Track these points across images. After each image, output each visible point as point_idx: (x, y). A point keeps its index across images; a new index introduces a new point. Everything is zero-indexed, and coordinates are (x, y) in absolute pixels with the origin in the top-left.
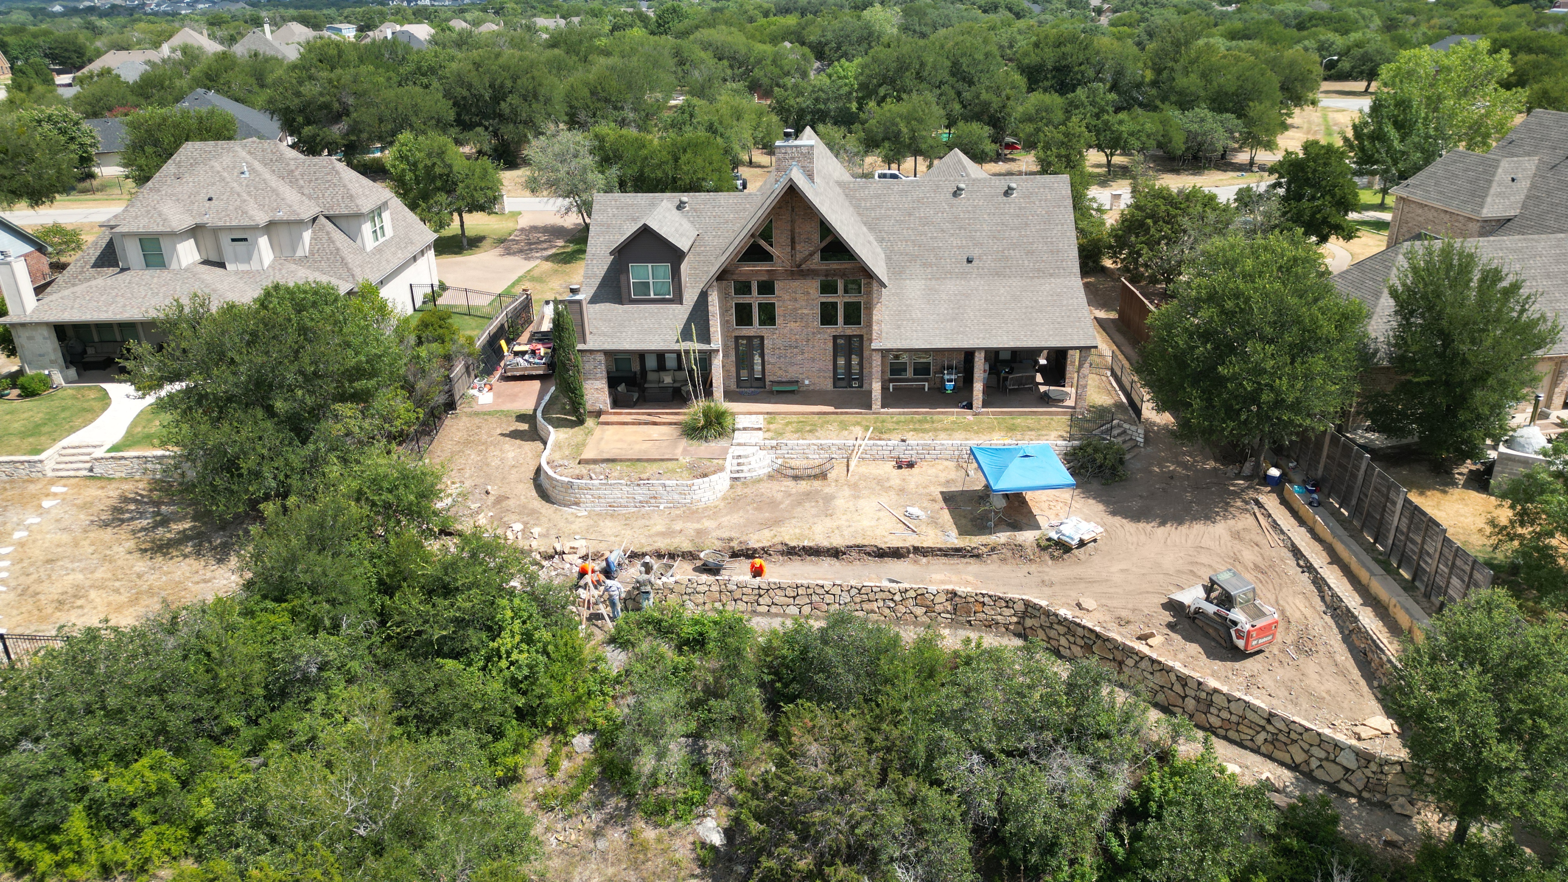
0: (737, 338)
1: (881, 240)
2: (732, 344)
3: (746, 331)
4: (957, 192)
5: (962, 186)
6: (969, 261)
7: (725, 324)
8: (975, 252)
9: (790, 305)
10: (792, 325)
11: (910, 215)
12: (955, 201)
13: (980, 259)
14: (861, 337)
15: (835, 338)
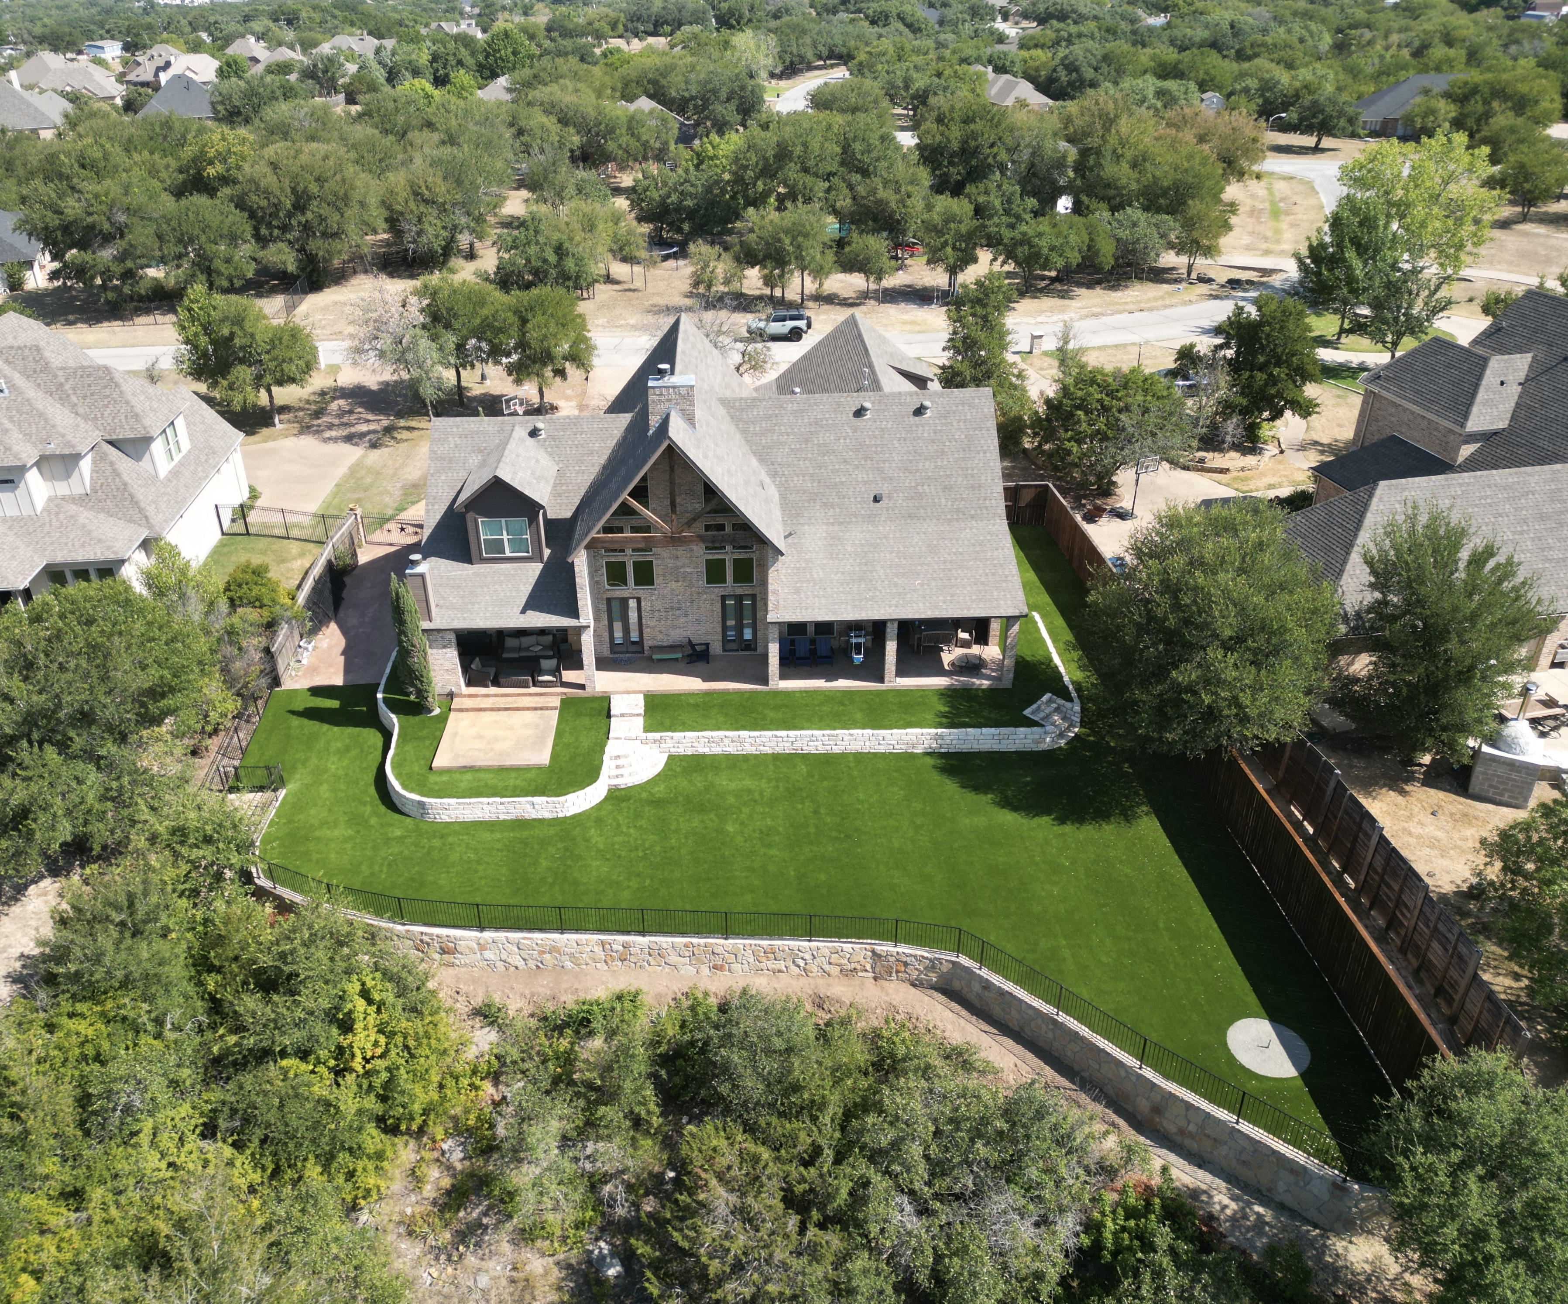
0: (609, 600)
1: (773, 475)
2: (604, 607)
3: (620, 592)
4: (860, 412)
5: (867, 405)
6: (876, 500)
7: (595, 584)
8: (884, 489)
9: (671, 563)
10: (674, 585)
11: (807, 441)
12: (858, 422)
13: (890, 497)
14: (753, 597)
15: (724, 598)
